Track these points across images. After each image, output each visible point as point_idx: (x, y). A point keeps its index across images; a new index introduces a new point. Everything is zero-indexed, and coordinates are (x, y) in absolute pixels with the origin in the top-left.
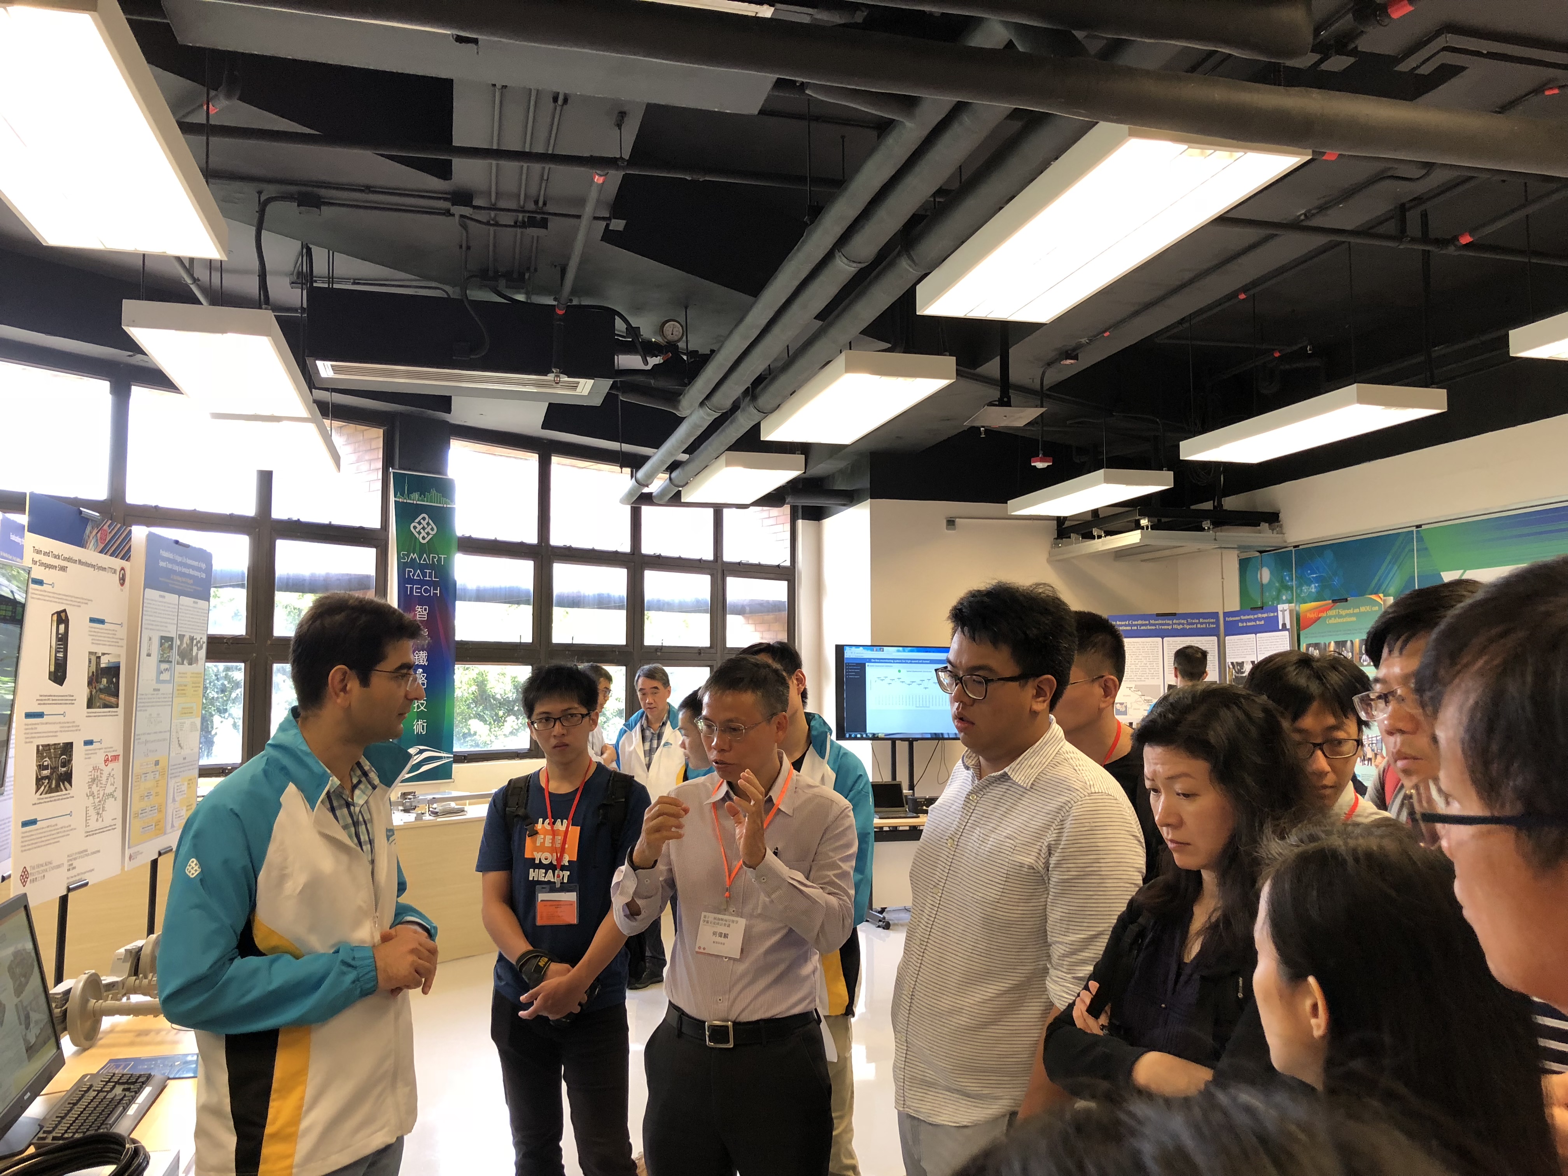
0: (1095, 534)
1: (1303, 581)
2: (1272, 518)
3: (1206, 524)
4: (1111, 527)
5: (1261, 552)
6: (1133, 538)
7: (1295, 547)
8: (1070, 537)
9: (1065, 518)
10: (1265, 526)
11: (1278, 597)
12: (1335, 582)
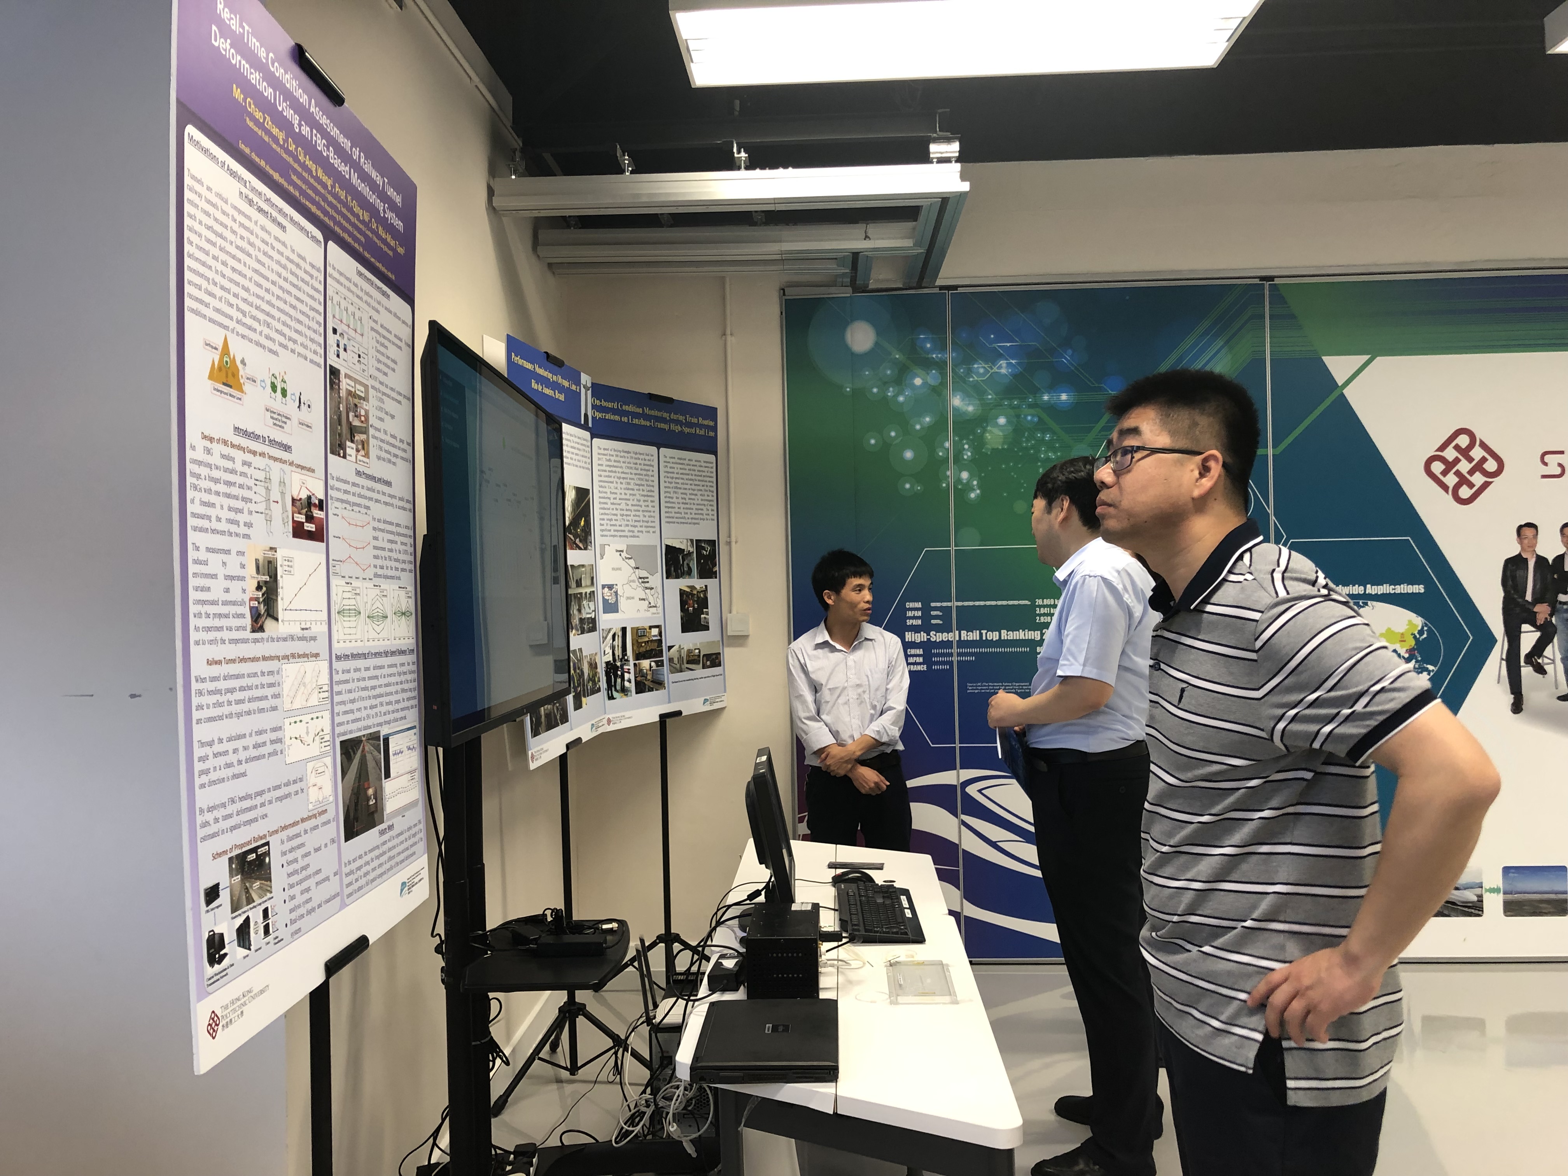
1: (974, 352)
7: (951, 288)
11: (900, 379)
12: (1067, 358)
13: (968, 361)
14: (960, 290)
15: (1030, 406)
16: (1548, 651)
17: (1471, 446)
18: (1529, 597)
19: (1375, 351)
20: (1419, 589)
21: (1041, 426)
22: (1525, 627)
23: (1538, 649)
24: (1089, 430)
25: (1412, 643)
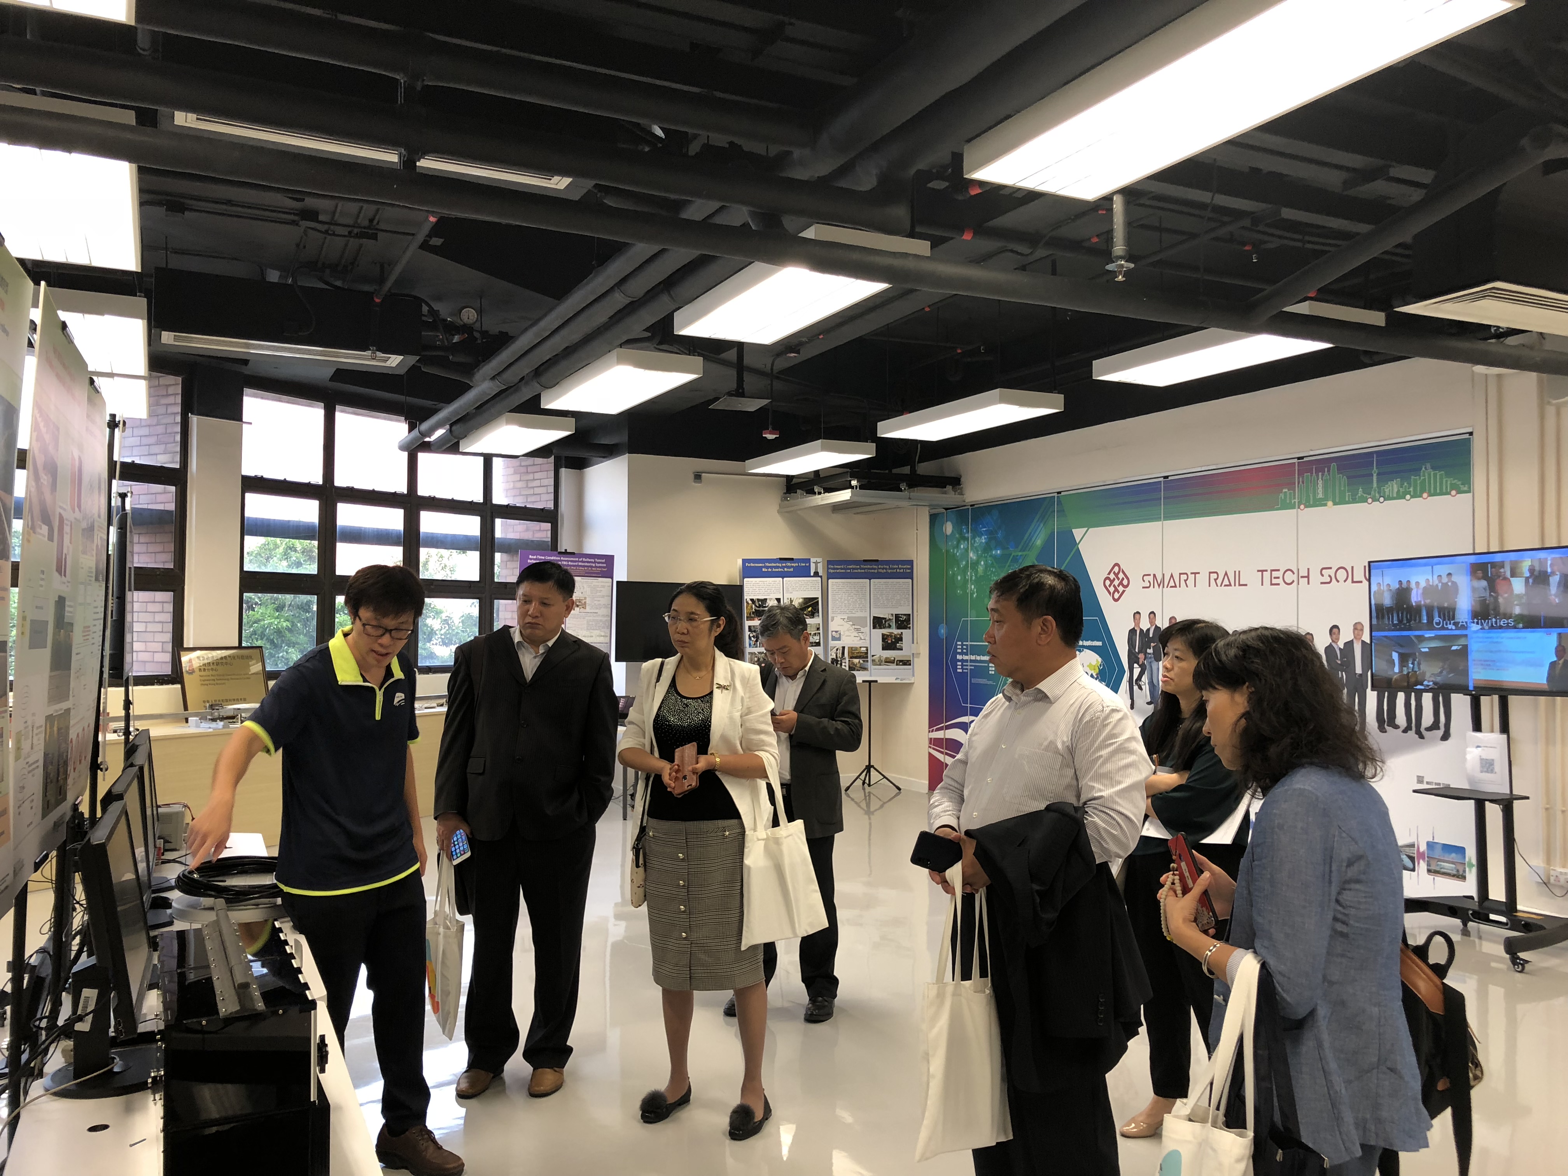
0: (816, 490)
1: (977, 533)
2: (955, 482)
3: (903, 486)
4: (827, 485)
5: (946, 509)
6: (844, 495)
7: (971, 506)
8: (796, 493)
9: (793, 477)
10: (949, 488)
11: (958, 546)
12: (999, 535)
13: (974, 538)
14: (976, 506)
15: (990, 556)
16: (1143, 679)
17: (1119, 572)
18: (1137, 650)
19: (1089, 526)
20: (1100, 644)
21: (992, 565)
22: (1136, 665)
23: (1139, 678)
24: (1005, 566)
25: (1097, 670)
